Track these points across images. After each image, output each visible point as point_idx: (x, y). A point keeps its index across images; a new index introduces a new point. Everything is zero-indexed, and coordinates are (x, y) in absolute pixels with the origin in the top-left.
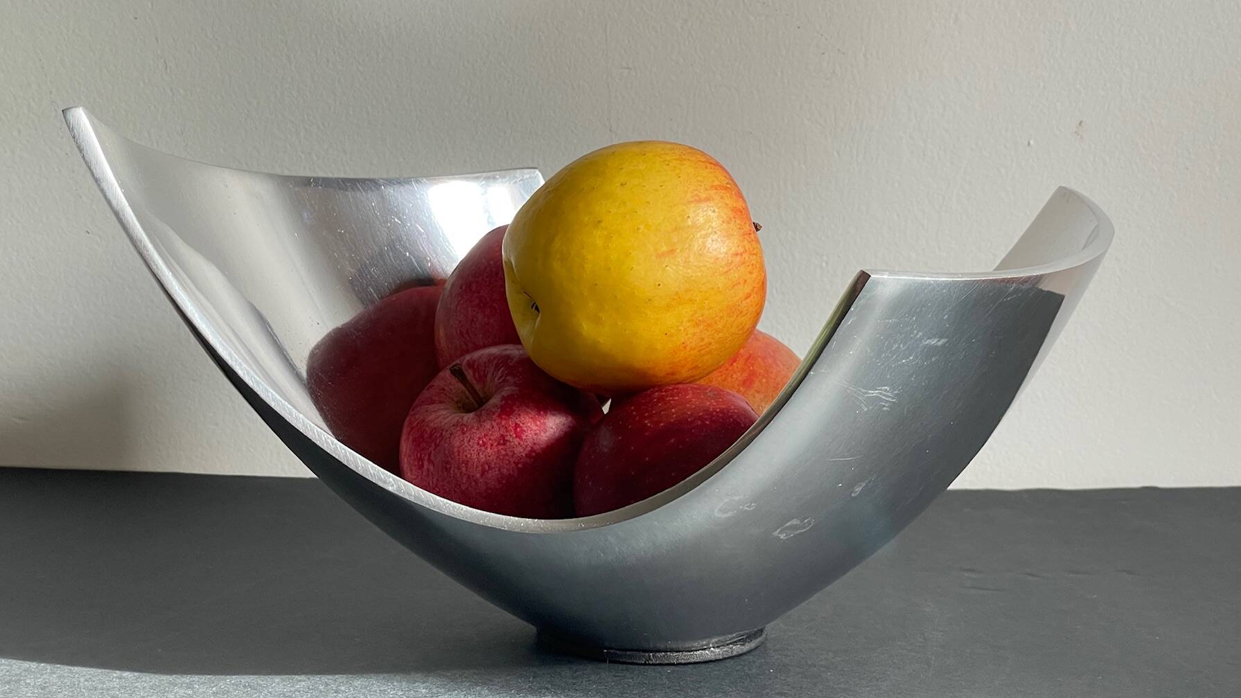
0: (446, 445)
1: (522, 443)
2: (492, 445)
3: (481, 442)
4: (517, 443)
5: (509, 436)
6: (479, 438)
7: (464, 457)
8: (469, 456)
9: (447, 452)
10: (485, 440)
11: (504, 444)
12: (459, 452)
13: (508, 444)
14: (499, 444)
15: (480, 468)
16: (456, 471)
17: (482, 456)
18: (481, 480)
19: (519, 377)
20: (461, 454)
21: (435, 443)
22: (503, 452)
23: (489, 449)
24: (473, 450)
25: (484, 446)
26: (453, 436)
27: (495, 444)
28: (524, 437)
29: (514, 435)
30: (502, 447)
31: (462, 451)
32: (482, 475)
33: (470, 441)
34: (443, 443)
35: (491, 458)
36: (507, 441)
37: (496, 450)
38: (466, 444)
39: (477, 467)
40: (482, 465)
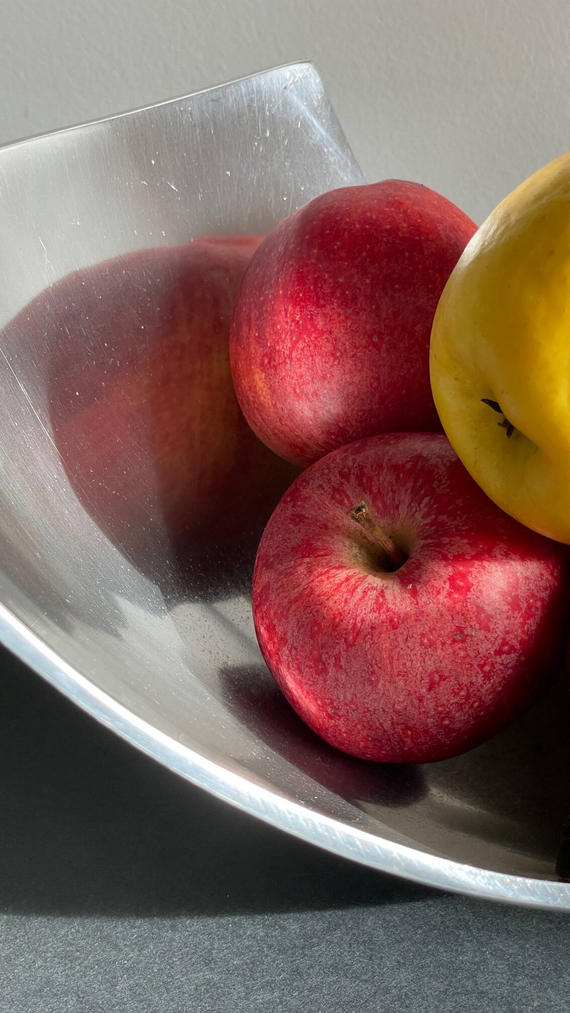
0: (368, 646)
1: (489, 635)
2: (443, 644)
3: (426, 641)
4: (483, 638)
5: (469, 629)
6: (423, 635)
7: (401, 667)
8: (408, 664)
9: (369, 657)
10: (431, 637)
11: (463, 641)
12: (391, 658)
13: (468, 640)
14: (454, 641)
15: (427, 680)
16: (388, 685)
17: (429, 663)
18: (429, 696)
19: (461, 517)
20: (395, 662)
21: (346, 640)
22: (462, 654)
23: (439, 651)
24: (415, 655)
25: (430, 647)
26: (376, 632)
27: (449, 642)
28: (492, 627)
29: (477, 626)
30: (460, 645)
31: (396, 657)
32: (429, 690)
33: (407, 639)
34: (360, 641)
35: (443, 664)
36: (467, 635)
37: (450, 650)
38: (402, 645)
39: (422, 679)
40: (430, 676)
